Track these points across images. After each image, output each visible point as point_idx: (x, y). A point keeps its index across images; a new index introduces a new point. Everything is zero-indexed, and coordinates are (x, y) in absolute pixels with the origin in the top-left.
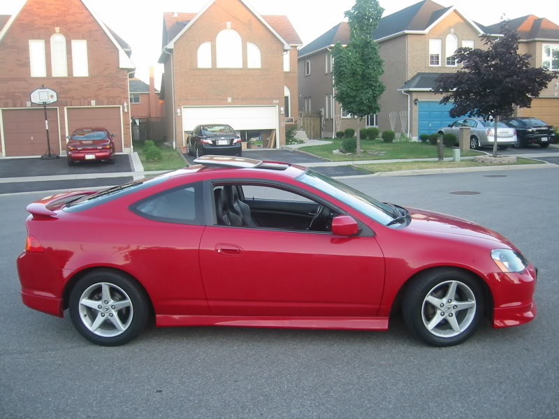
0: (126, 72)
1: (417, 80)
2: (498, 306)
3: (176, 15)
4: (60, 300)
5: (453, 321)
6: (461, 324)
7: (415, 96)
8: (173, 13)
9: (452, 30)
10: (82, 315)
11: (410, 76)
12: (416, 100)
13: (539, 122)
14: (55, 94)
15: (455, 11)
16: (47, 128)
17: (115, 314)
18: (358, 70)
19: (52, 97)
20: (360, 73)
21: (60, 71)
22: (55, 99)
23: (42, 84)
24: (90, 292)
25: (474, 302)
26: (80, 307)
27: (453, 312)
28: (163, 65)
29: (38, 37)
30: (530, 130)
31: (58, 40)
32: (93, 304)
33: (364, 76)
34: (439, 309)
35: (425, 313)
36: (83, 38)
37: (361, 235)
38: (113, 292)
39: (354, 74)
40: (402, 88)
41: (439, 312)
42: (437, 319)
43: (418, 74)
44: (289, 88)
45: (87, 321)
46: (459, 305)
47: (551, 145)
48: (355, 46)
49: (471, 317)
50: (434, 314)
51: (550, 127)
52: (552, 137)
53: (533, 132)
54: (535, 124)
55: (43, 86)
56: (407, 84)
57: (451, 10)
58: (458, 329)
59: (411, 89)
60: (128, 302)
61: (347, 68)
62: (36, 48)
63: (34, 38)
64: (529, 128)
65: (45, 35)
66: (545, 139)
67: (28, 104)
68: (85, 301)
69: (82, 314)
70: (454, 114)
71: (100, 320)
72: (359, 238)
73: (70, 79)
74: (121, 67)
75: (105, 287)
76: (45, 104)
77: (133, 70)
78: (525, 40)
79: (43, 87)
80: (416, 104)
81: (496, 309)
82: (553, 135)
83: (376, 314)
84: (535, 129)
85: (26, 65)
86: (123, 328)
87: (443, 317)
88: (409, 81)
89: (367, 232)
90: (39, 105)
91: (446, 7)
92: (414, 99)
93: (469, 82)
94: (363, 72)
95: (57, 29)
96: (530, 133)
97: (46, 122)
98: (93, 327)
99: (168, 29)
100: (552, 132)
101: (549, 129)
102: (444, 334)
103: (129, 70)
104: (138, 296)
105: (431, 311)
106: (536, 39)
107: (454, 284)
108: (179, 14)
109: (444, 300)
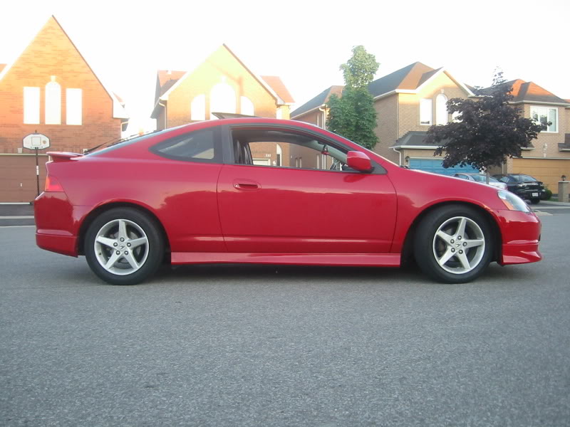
0: (119, 121)
1: (408, 138)
2: (506, 243)
3: (170, 73)
4: (75, 237)
5: (463, 258)
6: (472, 262)
7: (406, 153)
8: (167, 71)
9: (443, 91)
10: (97, 253)
11: (401, 134)
12: (408, 157)
13: (530, 179)
14: (47, 140)
15: (445, 72)
16: (38, 174)
17: (130, 251)
18: (352, 120)
19: (44, 142)
20: (354, 123)
21: (53, 119)
22: (47, 145)
23: (35, 130)
24: (107, 230)
25: (483, 240)
26: (96, 244)
27: (463, 249)
28: (155, 120)
29: (34, 85)
30: (521, 185)
31: (53, 88)
32: (109, 242)
33: (358, 128)
34: (449, 245)
35: (435, 248)
36: (79, 86)
37: (373, 173)
38: (130, 229)
39: (348, 124)
40: (394, 146)
41: (449, 248)
42: (447, 256)
43: (410, 132)
44: (281, 147)
45: (101, 259)
46: (470, 243)
47: (541, 202)
48: (349, 98)
49: (481, 254)
50: (445, 250)
51: (540, 183)
52: (542, 192)
53: (523, 187)
54: (526, 180)
55: (36, 131)
56: (398, 141)
57: (441, 71)
58: (468, 267)
59: (402, 147)
60: (145, 239)
61: (340, 119)
62: (30, 96)
63: (29, 84)
64: (520, 184)
65: (41, 82)
66: (535, 195)
67: (20, 150)
68: (100, 239)
69: (97, 251)
70: (447, 164)
71: (114, 258)
72: (373, 175)
73: (63, 127)
74: (114, 117)
75: (122, 223)
76: (37, 150)
77: (126, 120)
78: (514, 102)
79: (36, 133)
80: (407, 161)
81: (504, 245)
82: (544, 190)
83: (389, 250)
84: (525, 185)
85: (20, 112)
86: (137, 266)
87: (453, 254)
88: (400, 139)
89: (379, 170)
90: (31, 151)
91: (436, 69)
92: (405, 157)
93: (461, 130)
94: (357, 123)
95: (53, 78)
96: (520, 188)
97: (37, 167)
98: (108, 266)
99: (161, 86)
100: (543, 188)
101: (539, 185)
102: (455, 271)
103: (123, 120)
104: (155, 233)
105: (442, 247)
106: (524, 101)
107: (463, 220)
108: (173, 72)
109: (455, 237)
